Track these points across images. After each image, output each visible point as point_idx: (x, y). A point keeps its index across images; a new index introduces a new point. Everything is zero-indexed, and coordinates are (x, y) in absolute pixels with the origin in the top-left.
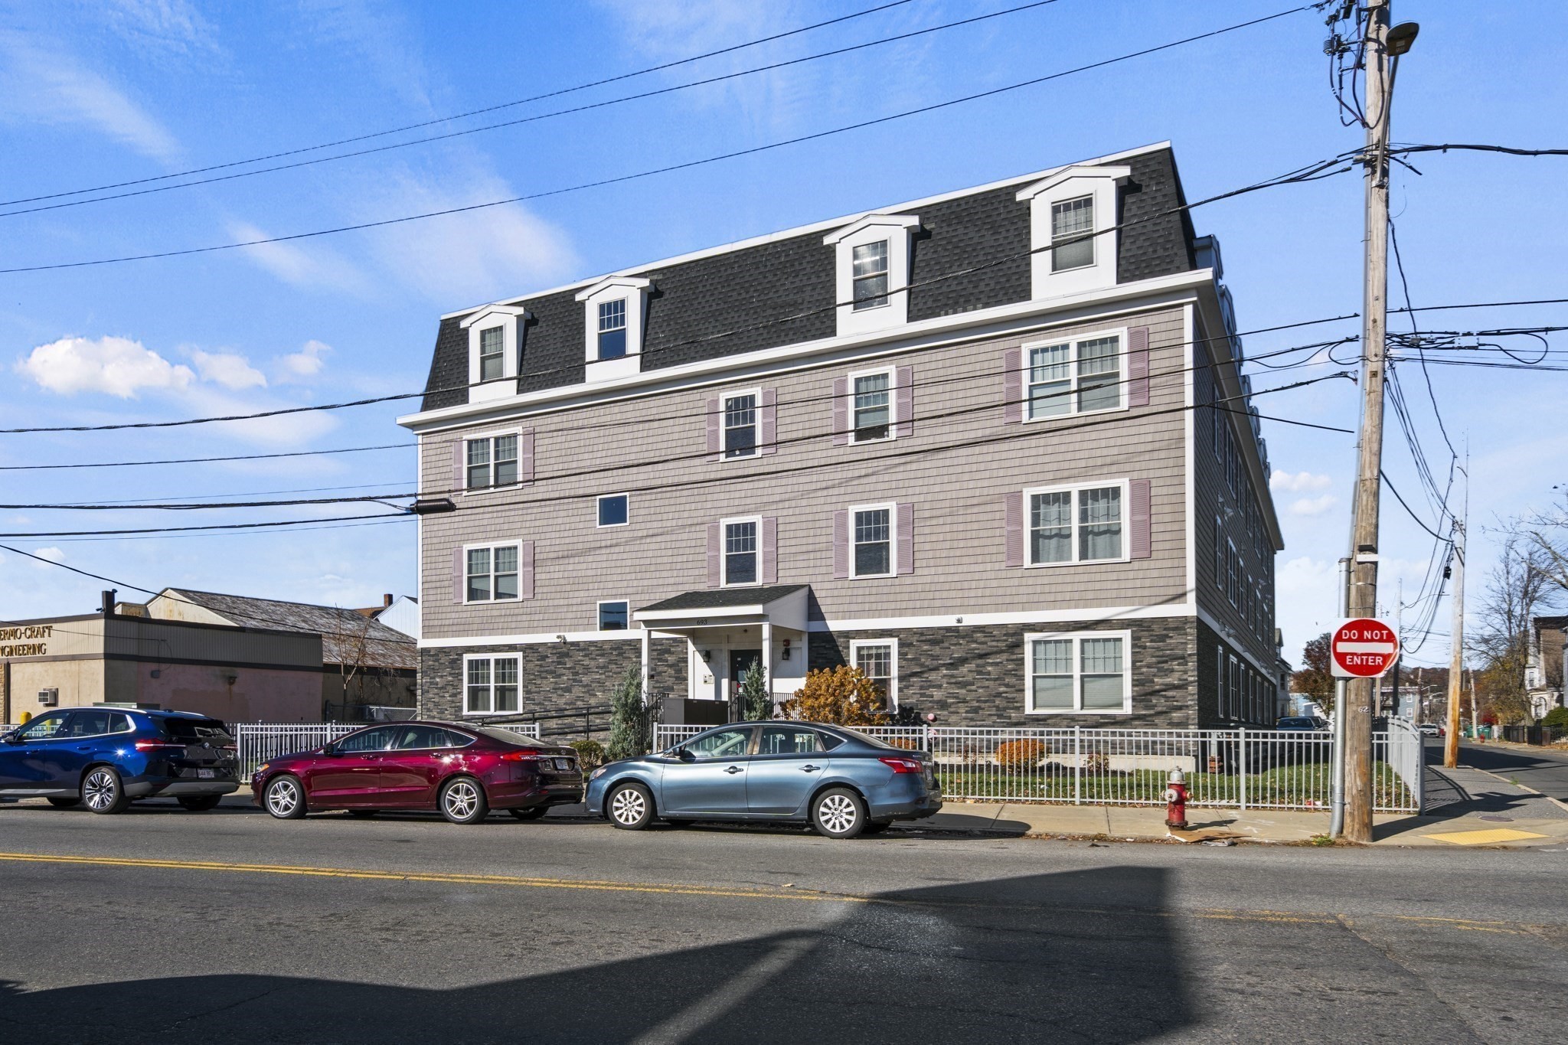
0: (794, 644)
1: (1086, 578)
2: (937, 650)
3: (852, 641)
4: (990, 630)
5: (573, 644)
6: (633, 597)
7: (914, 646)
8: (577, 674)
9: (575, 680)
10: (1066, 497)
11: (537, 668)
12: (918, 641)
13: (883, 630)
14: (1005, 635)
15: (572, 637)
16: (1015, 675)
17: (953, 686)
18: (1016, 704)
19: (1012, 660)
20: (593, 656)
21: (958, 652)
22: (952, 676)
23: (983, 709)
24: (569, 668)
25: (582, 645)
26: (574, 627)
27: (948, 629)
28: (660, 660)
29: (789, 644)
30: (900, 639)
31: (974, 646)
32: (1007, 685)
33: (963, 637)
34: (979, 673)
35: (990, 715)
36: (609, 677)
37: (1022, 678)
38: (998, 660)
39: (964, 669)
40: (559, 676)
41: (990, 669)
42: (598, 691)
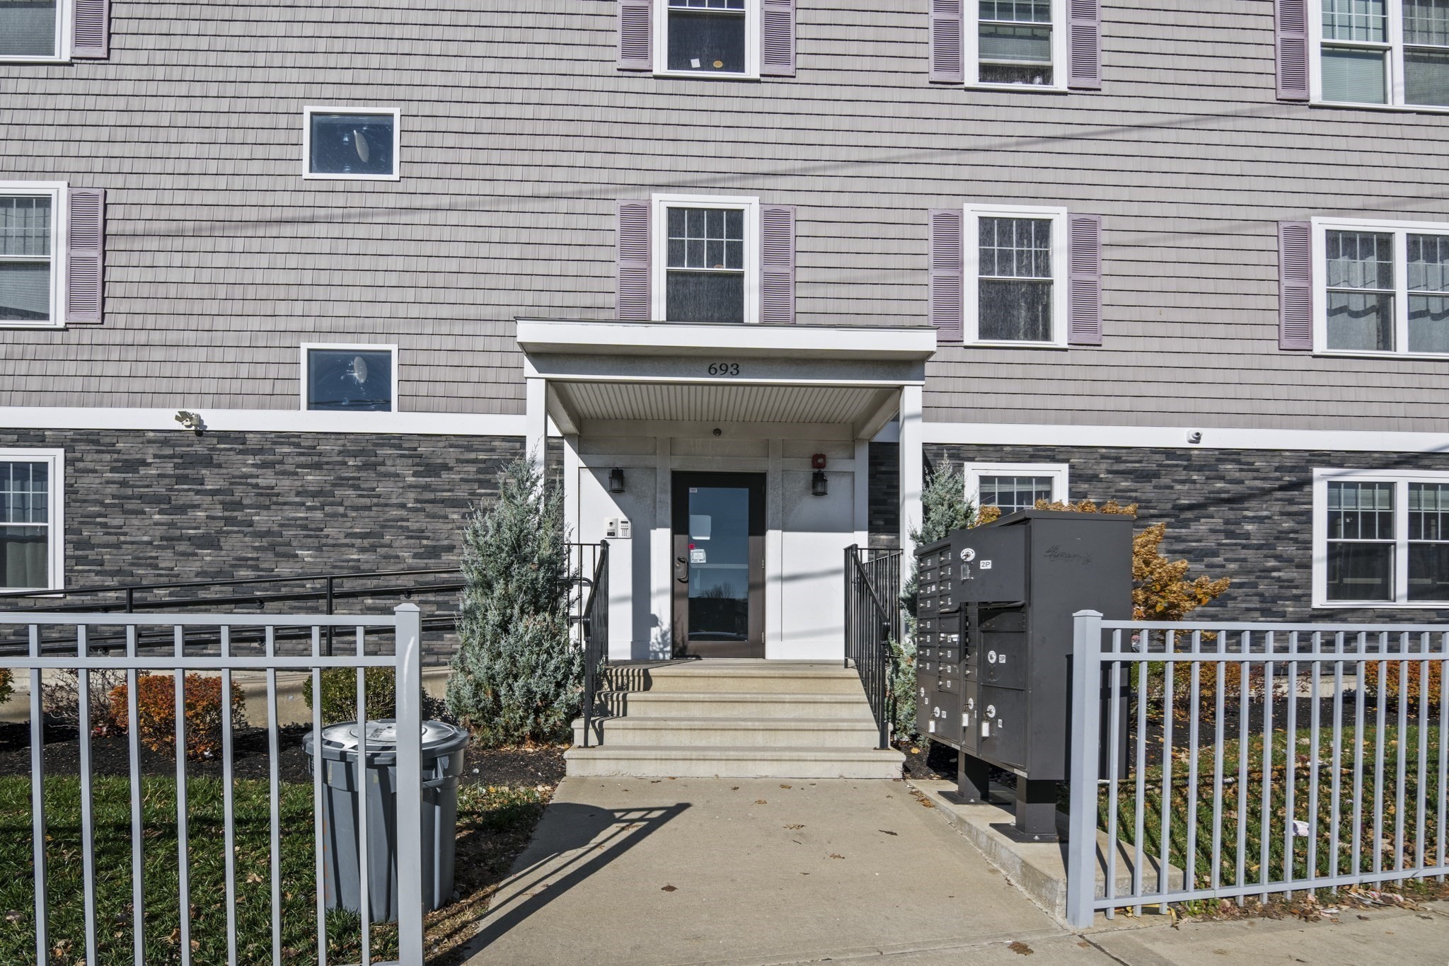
0: (837, 464)
1: (1416, 381)
2: (1147, 490)
3: (968, 466)
4: (1250, 460)
5: (224, 436)
6: (407, 342)
7: (1101, 480)
8: (239, 505)
9: (229, 521)
10: (1384, 242)
11: (112, 489)
12: (1109, 472)
13: (1036, 447)
14: (1277, 469)
15: (216, 420)
16: (1296, 540)
17: (1177, 556)
18: (1295, 591)
19: (1289, 514)
20: (291, 468)
21: (1188, 493)
22: (1178, 539)
23: (1235, 598)
24: (213, 493)
25: (252, 441)
26: (234, 400)
27: (1169, 452)
28: (482, 484)
29: (823, 465)
30: (1071, 467)
31: (1219, 485)
32: (1278, 558)
33: (1200, 469)
34: (1230, 534)
35: (1248, 610)
36: (334, 515)
37: (1307, 545)
38: (1265, 513)
39: (1202, 527)
40: (183, 509)
41: (1249, 527)
42: (302, 548)
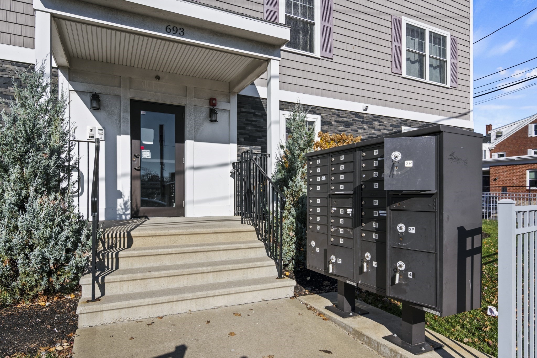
0: (221, 105)
1: (431, 93)
2: (349, 131)
3: (281, 112)
7: (332, 125)
12: (336, 121)
14: (391, 126)
27: (356, 114)
29: (215, 105)
30: (322, 117)
33: (366, 123)
